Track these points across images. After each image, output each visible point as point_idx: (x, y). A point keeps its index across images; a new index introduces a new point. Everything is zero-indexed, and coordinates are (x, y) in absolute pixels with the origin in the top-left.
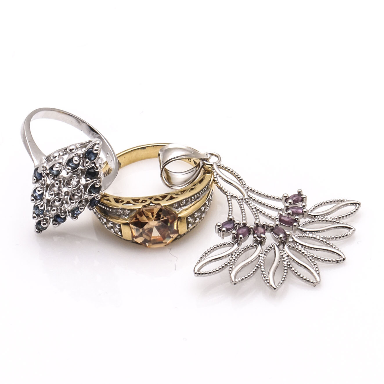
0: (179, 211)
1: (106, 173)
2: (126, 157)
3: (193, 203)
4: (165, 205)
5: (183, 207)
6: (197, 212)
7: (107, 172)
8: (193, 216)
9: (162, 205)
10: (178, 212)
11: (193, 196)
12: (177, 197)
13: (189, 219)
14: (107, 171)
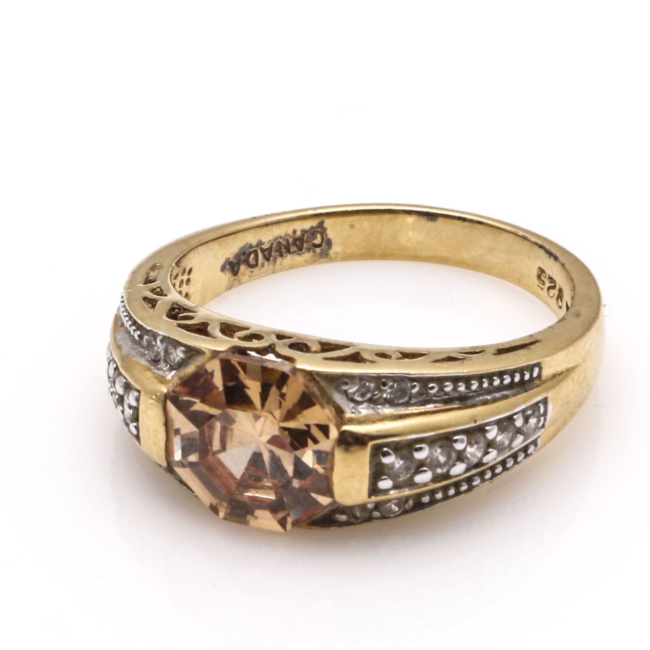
0: (360, 413)
1: (256, 252)
2: (357, 225)
3: (430, 407)
4: (308, 368)
5: (383, 404)
6: (431, 442)
7: (263, 251)
8: (405, 452)
9: (299, 366)
10: (353, 415)
11: (440, 380)
12: (372, 362)
13: (385, 454)
14: (264, 247)
